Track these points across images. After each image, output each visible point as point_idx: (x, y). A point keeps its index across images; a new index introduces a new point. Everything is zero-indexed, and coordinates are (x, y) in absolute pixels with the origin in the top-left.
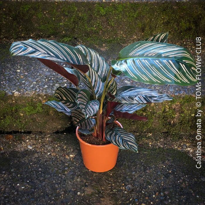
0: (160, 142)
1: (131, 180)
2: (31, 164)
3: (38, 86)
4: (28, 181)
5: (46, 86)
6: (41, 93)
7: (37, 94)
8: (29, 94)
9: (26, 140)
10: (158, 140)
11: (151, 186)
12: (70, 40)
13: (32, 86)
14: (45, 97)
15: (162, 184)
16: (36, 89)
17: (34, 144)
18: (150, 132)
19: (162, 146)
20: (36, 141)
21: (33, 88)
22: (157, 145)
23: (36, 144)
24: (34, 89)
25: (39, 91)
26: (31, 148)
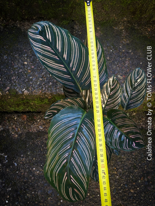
0: (142, 122)
1: (121, 164)
2: (43, 146)
3: (44, 83)
4: (42, 165)
5: (51, 83)
6: (47, 91)
7: (43, 93)
8: (37, 93)
9: (37, 120)
10: (141, 119)
11: (137, 170)
12: (69, 23)
13: (38, 83)
14: (50, 95)
15: (146, 168)
16: (42, 88)
17: (44, 125)
18: (134, 112)
19: (144, 126)
20: (45, 121)
21: (40, 85)
22: (140, 125)
23: (46, 124)
24: (40, 87)
25: (45, 89)
26: (42, 129)
